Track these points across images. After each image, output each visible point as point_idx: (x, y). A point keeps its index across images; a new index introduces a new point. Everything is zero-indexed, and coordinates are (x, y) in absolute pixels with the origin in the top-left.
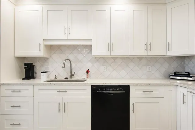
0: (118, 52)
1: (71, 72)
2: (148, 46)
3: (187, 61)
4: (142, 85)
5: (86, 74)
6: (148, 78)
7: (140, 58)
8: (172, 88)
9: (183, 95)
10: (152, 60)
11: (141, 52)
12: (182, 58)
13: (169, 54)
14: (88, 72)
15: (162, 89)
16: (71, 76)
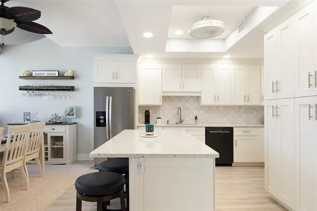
0: (223, 102)
2: (247, 98)
4: (242, 127)
5: (194, 119)
7: (240, 107)
11: (241, 103)
14: (196, 118)
15: (256, 129)
16: (181, 122)
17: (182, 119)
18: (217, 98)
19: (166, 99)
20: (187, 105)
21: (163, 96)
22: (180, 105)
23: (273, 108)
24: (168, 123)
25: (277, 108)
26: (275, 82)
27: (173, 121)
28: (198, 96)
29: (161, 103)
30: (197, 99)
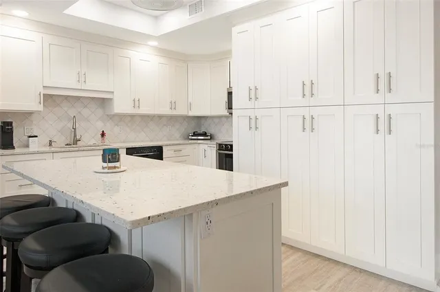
0: (144, 110)
1: (75, 136)
2: (173, 105)
3: (203, 121)
4: (173, 145)
5: (101, 137)
6: (169, 140)
7: (160, 117)
8: (196, 146)
9: (205, 151)
10: (172, 119)
11: (165, 110)
12: (199, 118)
13: (191, 114)
14: (103, 135)
16: (76, 141)
17: (78, 137)
18: (136, 103)
19: (50, 99)
20: (86, 112)
21: (44, 94)
22: (72, 113)
23: (250, 119)
24: (50, 145)
25: (256, 119)
26: (253, 88)
27: (61, 140)
28: (103, 99)
29: (41, 108)
30: (104, 102)
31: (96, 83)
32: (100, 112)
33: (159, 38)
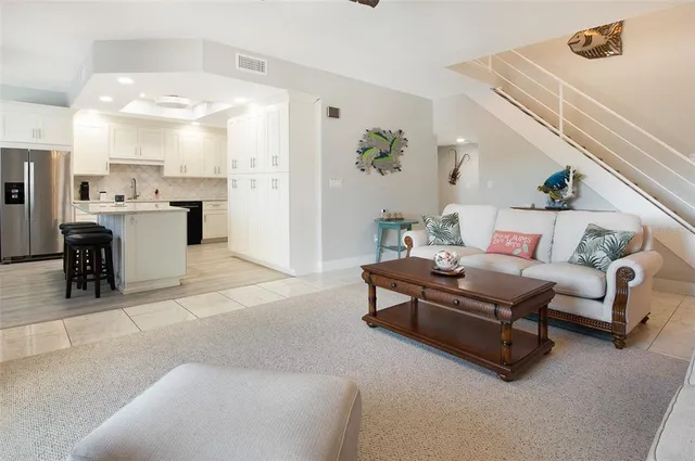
0: (190, 174)
5: (154, 194)
7: (210, 179)
14: (157, 192)
16: (135, 197)
17: (137, 194)
18: (183, 168)
19: (114, 167)
20: (144, 175)
21: (110, 164)
22: (134, 175)
25: (236, 181)
26: (234, 160)
28: (159, 166)
29: (107, 173)
30: (159, 169)
31: (150, 154)
32: (156, 175)
33: (197, 120)
